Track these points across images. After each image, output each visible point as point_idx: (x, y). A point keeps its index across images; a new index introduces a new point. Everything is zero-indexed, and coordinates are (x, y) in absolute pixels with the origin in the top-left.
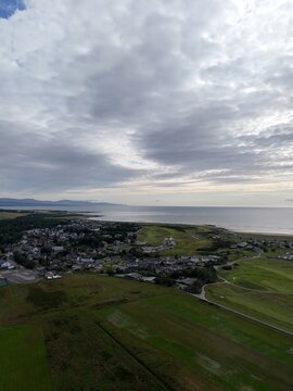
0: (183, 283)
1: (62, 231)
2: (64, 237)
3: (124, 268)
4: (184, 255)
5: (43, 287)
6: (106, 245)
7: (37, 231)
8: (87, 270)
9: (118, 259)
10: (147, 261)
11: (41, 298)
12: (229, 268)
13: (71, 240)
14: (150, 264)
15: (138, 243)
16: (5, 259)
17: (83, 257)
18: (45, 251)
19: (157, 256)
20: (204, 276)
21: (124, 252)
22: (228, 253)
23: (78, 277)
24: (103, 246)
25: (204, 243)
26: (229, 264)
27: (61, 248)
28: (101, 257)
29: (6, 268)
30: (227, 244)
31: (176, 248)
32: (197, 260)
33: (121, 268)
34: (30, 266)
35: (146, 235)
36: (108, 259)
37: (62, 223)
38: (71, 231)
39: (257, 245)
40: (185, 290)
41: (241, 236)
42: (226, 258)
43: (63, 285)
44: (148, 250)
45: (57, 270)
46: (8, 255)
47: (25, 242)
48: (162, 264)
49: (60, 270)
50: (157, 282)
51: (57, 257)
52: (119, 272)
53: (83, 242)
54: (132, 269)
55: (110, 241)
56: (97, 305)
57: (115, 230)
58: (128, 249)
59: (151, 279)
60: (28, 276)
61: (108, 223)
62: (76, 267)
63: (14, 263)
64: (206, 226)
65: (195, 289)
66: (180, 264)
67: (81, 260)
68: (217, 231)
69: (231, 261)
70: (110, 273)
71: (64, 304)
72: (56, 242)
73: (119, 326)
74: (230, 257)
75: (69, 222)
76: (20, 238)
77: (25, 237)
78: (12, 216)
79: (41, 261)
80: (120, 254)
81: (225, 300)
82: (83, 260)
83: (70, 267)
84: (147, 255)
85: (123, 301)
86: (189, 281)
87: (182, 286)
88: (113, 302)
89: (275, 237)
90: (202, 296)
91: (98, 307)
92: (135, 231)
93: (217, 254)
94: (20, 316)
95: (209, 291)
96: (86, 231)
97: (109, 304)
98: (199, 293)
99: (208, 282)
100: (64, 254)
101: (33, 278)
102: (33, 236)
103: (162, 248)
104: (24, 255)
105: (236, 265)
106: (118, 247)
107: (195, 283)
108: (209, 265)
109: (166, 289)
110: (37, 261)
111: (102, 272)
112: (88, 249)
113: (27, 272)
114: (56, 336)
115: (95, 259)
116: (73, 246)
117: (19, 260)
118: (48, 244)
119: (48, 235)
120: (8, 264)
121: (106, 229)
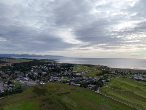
0: (90, 87)
1: (46, 66)
2: (46, 69)
3: (69, 81)
4: (91, 76)
5: (39, 87)
6: (62, 72)
7: (37, 66)
8: (55, 81)
9: (66, 77)
10: (77, 78)
11: (39, 91)
12: (108, 81)
13: (49, 70)
14: (78, 79)
15: (74, 71)
16: (25, 77)
17: (53, 76)
18: (40, 74)
19: (81, 76)
20: (98, 84)
21: (69, 74)
22: (108, 76)
23: (51, 83)
24: (61, 72)
25: (99, 71)
26: (108, 80)
27: (45, 73)
28: (60, 76)
29: (26, 80)
30: (108, 72)
31: (88, 73)
32: (96, 78)
33: (68, 80)
34: (34, 79)
35: (77, 69)
36: (63, 77)
37: (46, 64)
38: (49, 66)
39: (119, 73)
40: (91, 89)
41: (113, 69)
42: (107, 78)
43: (46, 86)
44: (77, 74)
45: (44, 81)
46: (26, 75)
47: (32, 70)
48: (83, 79)
49: (45, 81)
50: (81, 86)
51: (44, 76)
52: (67, 82)
53: (54, 71)
54: (72, 81)
55: (63, 70)
56: (59, 94)
57: (65, 66)
58: (70, 73)
59: (79, 85)
60: (33, 83)
61: (63, 64)
62: (51, 80)
63: (29, 78)
64: (99, 65)
65: (95, 89)
66: (89, 79)
67: (53, 77)
68: (104, 67)
69: (109, 78)
70: (64, 82)
71: (47, 93)
72: (44, 70)
73: (67, 102)
74: (108, 77)
75: (48, 63)
76: (31, 69)
77: (32, 69)
78: (28, 61)
79: (38, 77)
80: (67, 75)
81: (106, 93)
82: (54, 77)
83: (49, 80)
84: (77, 76)
85: (68, 93)
86: (93, 86)
87: (90, 88)
88: (65, 93)
89: (126, 70)
90: (98, 92)
91: (59, 95)
92: (73, 67)
93: (104, 76)
94: (31, 98)
95: (100, 90)
96: (54, 67)
97: (63, 94)
98: (97, 90)
99: (100, 87)
100: (47, 75)
101: (35, 84)
102: (35, 68)
103: (83, 73)
104: (32, 75)
105: (110, 80)
106: (66, 73)
107: (95, 87)
108: (100, 80)
109: (84, 89)
110: (37, 78)
111: (60, 82)
112: (55, 73)
113: (33, 82)
114: (44, 105)
115: (58, 77)
116: (50, 72)
117: (31, 77)
118: (41, 71)
119: (41, 68)
120: (26, 78)
121: (62, 66)
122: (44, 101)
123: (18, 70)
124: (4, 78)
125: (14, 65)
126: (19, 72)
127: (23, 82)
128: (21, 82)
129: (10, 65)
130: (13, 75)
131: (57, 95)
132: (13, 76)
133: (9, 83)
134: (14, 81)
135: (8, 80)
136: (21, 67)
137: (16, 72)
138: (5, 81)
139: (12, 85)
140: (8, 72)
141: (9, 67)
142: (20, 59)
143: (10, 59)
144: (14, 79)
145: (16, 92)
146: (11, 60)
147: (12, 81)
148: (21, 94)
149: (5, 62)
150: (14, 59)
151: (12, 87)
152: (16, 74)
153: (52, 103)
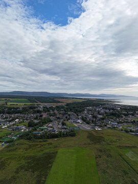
1: (101, 108)
2: (102, 111)
3: (134, 130)
5: (94, 133)
6: (124, 117)
7: (91, 108)
8: (114, 128)
9: (130, 124)
13: (106, 113)
16: (78, 119)
17: (112, 121)
18: (94, 117)
21: (134, 121)
23: (109, 130)
24: (122, 117)
27: (101, 116)
28: (121, 123)
29: (79, 123)
33: (133, 130)
34: (88, 123)
36: (125, 124)
37: (102, 105)
38: (106, 109)
43: (102, 133)
45: (100, 126)
46: (79, 117)
47: (86, 112)
49: (101, 126)
51: (99, 120)
52: (131, 131)
53: (112, 114)
55: (126, 115)
56: (120, 146)
57: (129, 110)
58: (136, 120)
60: (87, 127)
61: (125, 106)
62: (108, 126)
63: (82, 121)
67: (111, 123)
70: (127, 131)
71: (103, 142)
72: (99, 113)
73: (132, 159)
75: (104, 104)
76: (84, 110)
77: (86, 110)
78: (81, 101)
79: (93, 121)
80: (132, 122)
83: (106, 125)
85: (134, 147)
88: (129, 147)
96: (113, 109)
97: (126, 147)
100: (103, 119)
101: (89, 128)
102: (89, 110)
104: (86, 118)
106: (130, 118)
110: (91, 121)
111: (122, 130)
112: (114, 118)
113: (87, 125)
114: (100, 157)
115: (118, 123)
116: (107, 116)
117: (84, 120)
118: (96, 114)
119: (95, 110)
120: (79, 121)
121: (124, 109)
122: (101, 151)
123: (71, 110)
124: (58, 118)
125: (68, 105)
126: (72, 113)
127: (76, 125)
128: (75, 124)
129: (63, 105)
130: (67, 115)
131: (118, 147)
132: (67, 117)
133: (63, 124)
134: (68, 123)
135: (62, 121)
136: (74, 107)
137: (69, 113)
138: (59, 122)
139: (65, 127)
140: (62, 112)
141: (63, 107)
142: (73, 98)
143: (63, 98)
144: (67, 120)
145: (70, 135)
146: (65, 99)
147: (65, 122)
148: (74, 138)
149: (59, 102)
150: (67, 98)
151: (66, 129)
152: (69, 115)
153: (111, 157)
